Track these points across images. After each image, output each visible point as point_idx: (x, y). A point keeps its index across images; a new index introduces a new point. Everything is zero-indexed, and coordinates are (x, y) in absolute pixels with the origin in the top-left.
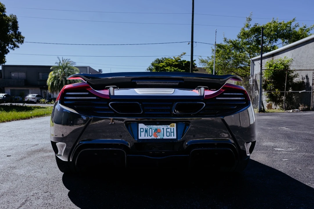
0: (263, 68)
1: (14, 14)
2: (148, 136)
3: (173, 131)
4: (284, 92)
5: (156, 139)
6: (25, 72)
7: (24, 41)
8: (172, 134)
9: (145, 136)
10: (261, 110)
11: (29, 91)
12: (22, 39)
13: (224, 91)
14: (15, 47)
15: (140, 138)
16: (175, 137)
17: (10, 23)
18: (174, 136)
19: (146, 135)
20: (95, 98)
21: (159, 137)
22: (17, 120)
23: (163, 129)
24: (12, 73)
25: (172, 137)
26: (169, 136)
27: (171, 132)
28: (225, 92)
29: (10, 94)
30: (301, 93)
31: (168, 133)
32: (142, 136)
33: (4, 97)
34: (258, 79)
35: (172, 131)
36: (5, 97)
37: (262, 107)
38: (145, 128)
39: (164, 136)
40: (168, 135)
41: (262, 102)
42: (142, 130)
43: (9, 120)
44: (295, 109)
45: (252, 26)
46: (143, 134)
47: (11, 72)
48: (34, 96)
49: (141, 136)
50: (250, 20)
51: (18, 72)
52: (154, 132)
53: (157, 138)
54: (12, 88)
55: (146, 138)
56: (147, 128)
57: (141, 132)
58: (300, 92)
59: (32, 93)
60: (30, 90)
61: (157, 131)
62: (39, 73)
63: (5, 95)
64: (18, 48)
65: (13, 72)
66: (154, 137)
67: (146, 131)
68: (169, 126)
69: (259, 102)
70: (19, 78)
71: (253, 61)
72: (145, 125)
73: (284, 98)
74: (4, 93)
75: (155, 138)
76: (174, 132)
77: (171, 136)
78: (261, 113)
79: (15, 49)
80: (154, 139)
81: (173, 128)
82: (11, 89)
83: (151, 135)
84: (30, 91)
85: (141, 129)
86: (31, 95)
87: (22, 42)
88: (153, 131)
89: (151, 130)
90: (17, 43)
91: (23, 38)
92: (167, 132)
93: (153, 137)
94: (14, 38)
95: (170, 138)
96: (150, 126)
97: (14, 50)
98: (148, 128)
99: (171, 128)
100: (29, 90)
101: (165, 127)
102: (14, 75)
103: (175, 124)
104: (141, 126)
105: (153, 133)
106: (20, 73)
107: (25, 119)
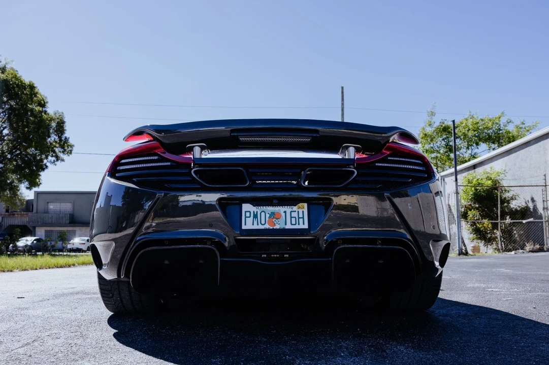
0: (459, 184)
1: (60, 111)
2: (258, 225)
3: (302, 217)
4: (498, 223)
5: (273, 229)
6: (71, 202)
7: (73, 152)
8: (301, 220)
9: (253, 225)
10: (462, 251)
11: (75, 232)
12: (70, 149)
13: (388, 153)
14: (57, 160)
15: (244, 227)
16: (306, 226)
17: (54, 124)
18: (304, 224)
19: (255, 223)
20: (169, 164)
21: (277, 227)
22: (50, 268)
23: (285, 212)
24: (49, 204)
25: (301, 226)
26: (296, 224)
27: (299, 218)
28: (390, 155)
29: (43, 238)
30: (526, 223)
31: (293, 220)
32: (248, 224)
33: (33, 242)
34: (453, 203)
35: (301, 216)
36: (35, 242)
37: (464, 248)
38: (254, 212)
39: (286, 224)
40: (294, 222)
41: (462, 239)
42: (248, 214)
43: (35, 267)
44: (519, 249)
45: (437, 124)
46: (249, 221)
47: (48, 203)
48: (84, 240)
49: (245, 225)
50: (432, 114)
51: (61, 202)
52: (270, 217)
53: (275, 228)
54: (49, 229)
55: (256, 227)
56: (257, 212)
57: (246, 217)
58: (524, 222)
59: (80, 236)
60: (78, 230)
61: (273, 215)
63: (35, 240)
64: (63, 162)
65: (53, 202)
66: (269, 227)
67: (255, 216)
68: (295, 208)
69: (457, 238)
70: (60, 212)
71: (443, 178)
72: (254, 206)
73: (498, 233)
74: (35, 236)
75: (271, 228)
76: (303, 218)
77: (299, 224)
78: (461, 256)
79: (58, 163)
80: (269, 230)
81: (303, 212)
82: (46, 231)
83: (263, 222)
84: (77, 233)
85: (246, 212)
86: (79, 238)
87: (70, 152)
88: (268, 216)
89: (263, 214)
90: (61, 155)
91: (72, 146)
92: (291, 217)
93: (267, 226)
94: (57, 147)
95: (297, 227)
96: (262, 207)
97: (56, 165)
98: (258, 210)
99: (298, 212)
100: (75, 230)
101: (288, 209)
102: (52, 207)
103: (306, 205)
104: (246, 207)
105: (267, 219)
106: (63, 204)
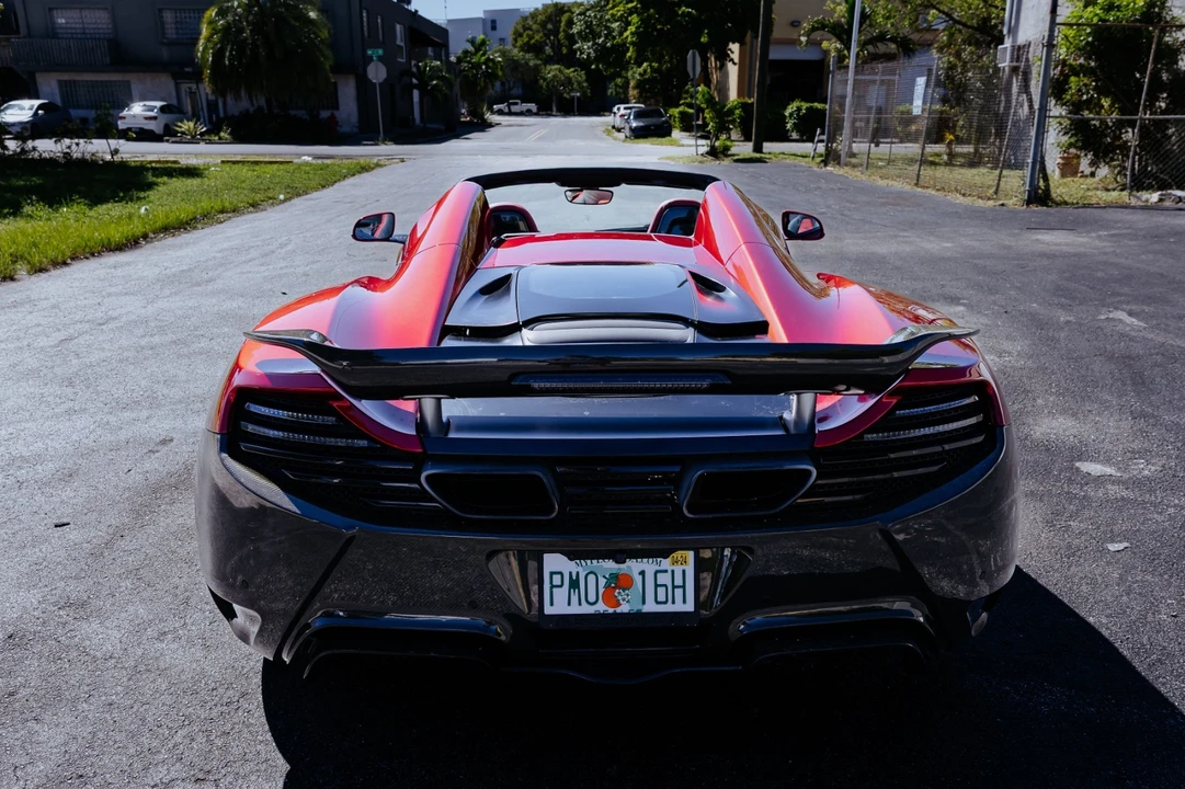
0: (1059, 20)
2: (580, 604)
3: (681, 584)
4: (1136, 120)
5: (615, 614)
6: (106, 9)
8: (678, 592)
9: (569, 604)
10: (1036, 193)
11: (129, 86)
13: (895, 401)
15: (548, 610)
16: (690, 607)
18: (684, 602)
19: (574, 598)
20: (363, 443)
21: (624, 608)
22: (93, 255)
23: (642, 573)
24: (55, 12)
25: (679, 607)
26: (666, 603)
27: (674, 587)
28: (899, 406)
29: (58, 101)
31: (661, 591)
32: (559, 604)
33: (36, 114)
35: (679, 581)
36: (40, 112)
37: (1041, 183)
38: (571, 573)
39: (644, 603)
40: (661, 597)
42: (557, 580)
43: (60, 259)
44: (1171, 188)
46: (561, 594)
47: (51, 9)
48: (151, 109)
49: (552, 604)
51: (81, 9)
52: (607, 587)
53: (619, 610)
54: (66, 77)
55: (575, 609)
56: (578, 573)
57: (552, 586)
59: (143, 98)
60: (136, 82)
61: (619, 582)
62: (160, 10)
63: (40, 107)
65: (62, 8)
66: (607, 608)
67: (574, 584)
68: (666, 563)
69: (1030, 161)
70: (84, 33)
72: (571, 559)
74: (38, 98)
75: (611, 610)
76: (684, 587)
77: (673, 602)
78: (1033, 208)
80: (604, 616)
81: (684, 572)
82: (60, 82)
83: (592, 598)
84: (136, 88)
85: (552, 574)
86: (142, 104)
88: (602, 582)
89: (592, 578)
92: (657, 586)
93: (601, 607)
95: (669, 608)
96: (589, 562)
98: (580, 569)
99: (673, 572)
100: (129, 82)
101: (649, 566)
102: (63, 21)
103: (690, 555)
104: (554, 562)
105: (601, 591)
106: (86, 13)
107: (120, 248)
